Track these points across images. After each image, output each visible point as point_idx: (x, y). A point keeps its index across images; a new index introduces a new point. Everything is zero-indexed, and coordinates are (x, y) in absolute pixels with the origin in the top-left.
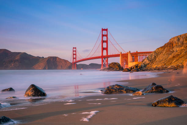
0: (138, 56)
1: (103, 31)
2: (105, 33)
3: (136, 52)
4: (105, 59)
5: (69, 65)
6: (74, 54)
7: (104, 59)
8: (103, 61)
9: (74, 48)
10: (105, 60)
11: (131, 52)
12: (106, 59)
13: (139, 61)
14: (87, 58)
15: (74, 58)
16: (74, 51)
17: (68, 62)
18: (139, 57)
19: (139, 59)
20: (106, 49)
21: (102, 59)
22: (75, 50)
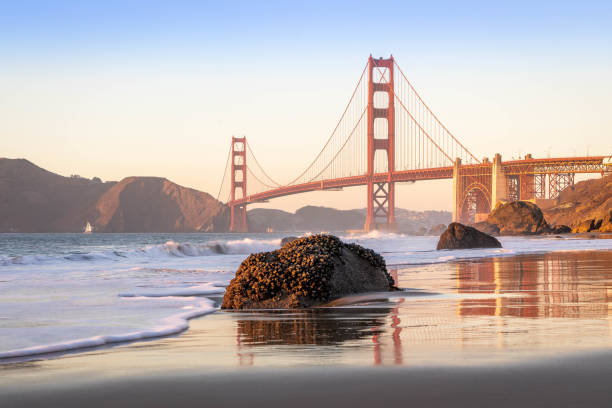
0: (532, 176)
1: (375, 69)
2: (381, 75)
3: (523, 158)
4: (381, 188)
5: (214, 213)
6: (235, 168)
7: (376, 187)
8: (372, 197)
9: (235, 140)
10: (381, 193)
11: (504, 160)
12: (386, 187)
13: (538, 195)
14: (296, 183)
15: (235, 185)
16: (235, 154)
17: (209, 201)
18: (538, 180)
19: (538, 188)
20: (388, 145)
21: (370, 190)
22: (239, 147)
